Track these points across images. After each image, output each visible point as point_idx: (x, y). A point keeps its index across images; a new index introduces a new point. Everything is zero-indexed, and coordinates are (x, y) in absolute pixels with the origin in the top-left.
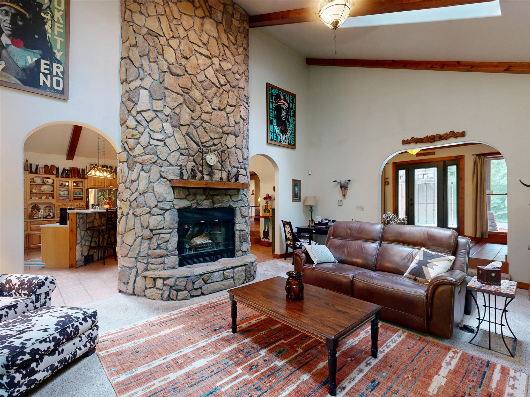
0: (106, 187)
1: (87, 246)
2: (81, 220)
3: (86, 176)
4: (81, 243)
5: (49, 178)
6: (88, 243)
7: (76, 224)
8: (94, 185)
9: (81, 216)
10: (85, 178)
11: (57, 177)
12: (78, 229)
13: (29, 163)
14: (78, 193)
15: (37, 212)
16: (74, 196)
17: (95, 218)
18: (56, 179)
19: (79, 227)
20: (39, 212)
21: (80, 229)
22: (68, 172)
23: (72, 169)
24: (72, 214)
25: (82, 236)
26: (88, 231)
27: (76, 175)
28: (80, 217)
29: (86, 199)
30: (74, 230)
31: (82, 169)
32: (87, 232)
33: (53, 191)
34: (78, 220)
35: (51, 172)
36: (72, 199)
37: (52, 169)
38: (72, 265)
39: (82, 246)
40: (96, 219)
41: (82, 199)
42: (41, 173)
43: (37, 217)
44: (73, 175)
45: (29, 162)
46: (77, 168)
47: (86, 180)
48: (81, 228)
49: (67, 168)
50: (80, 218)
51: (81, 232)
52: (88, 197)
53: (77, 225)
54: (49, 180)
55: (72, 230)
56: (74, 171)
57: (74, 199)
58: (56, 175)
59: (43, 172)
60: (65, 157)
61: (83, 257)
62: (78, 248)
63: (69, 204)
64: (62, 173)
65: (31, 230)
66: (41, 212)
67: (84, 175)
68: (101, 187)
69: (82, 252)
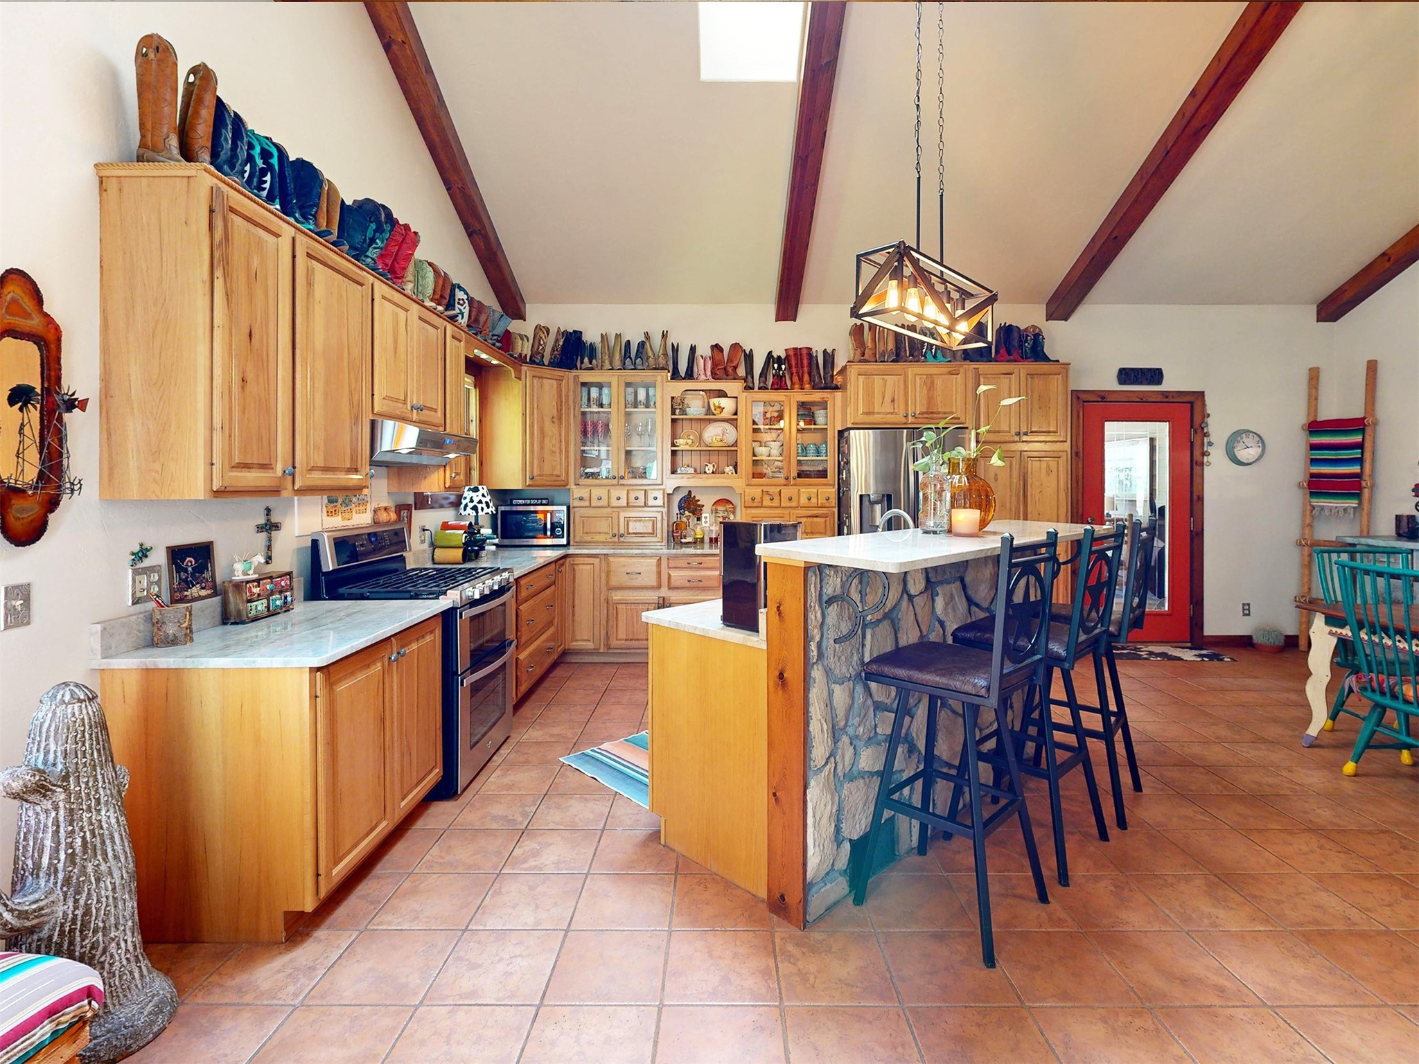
0: (910, 419)
1: (862, 775)
2: (833, 611)
3: (839, 380)
4: (831, 766)
5: (722, 394)
6: (870, 759)
7: (807, 639)
8: (868, 414)
9: (833, 585)
10: (836, 388)
11: (749, 388)
12: (817, 673)
13: (670, 342)
14: (812, 449)
15: (693, 520)
16: (799, 462)
17: (905, 590)
18: (743, 396)
19: (820, 655)
20: (699, 519)
21: (828, 672)
22: (779, 368)
23: (791, 353)
24: (785, 568)
25: (841, 712)
26: (873, 685)
27: (806, 378)
28: (829, 591)
29: (840, 473)
30: (794, 675)
31: (825, 351)
32: (868, 690)
33: (735, 444)
34: (815, 616)
35: (730, 370)
36: (794, 473)
37: (732, 362)
38: (782, 897)
39: (838, 782)
40: (911, 598)
41: (823, 474)
42: (703, 377)
43: (689, 539)
44: (796, 379)
45: (672, 340)
46: (810, 349)
47: (838, 395)
48: (831, 660)
49: (779, 352)
50: (830, 601)
51: (830, 693)
52: (848, 463)
53: (813, 647)
54: (724, 402)
55: (781, 676)
56: (800, 365)
57: (799, 476)
58: (745, 380)
59: (709, 373)
60: (771, 309)
61: (847, 846)
62: (818, 797)
63: (786, 492)
64: (763, 374)
65: (670, 588)
66: (703, 520)
67: (832, 376)
68: (890, 418)
69: (839, 821)
